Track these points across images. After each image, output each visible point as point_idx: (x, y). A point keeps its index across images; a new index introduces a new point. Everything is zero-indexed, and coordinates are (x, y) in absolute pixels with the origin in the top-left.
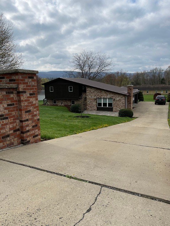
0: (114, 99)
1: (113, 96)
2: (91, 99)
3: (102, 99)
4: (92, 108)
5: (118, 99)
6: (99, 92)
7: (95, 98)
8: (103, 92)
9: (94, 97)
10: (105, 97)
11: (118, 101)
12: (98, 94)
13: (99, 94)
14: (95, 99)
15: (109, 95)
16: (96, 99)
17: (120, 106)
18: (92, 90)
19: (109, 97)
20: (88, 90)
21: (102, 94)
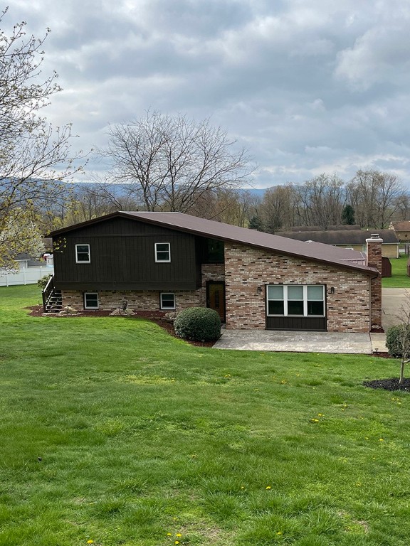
0: (333, 289)
1: (326, 279)
2: (243, 289)
3: (285, 289)
4: (246, 322)
5: (345, 287)
6: (275, 263)
7: (260, 282)
8: (289, 263)
9: (256, 281)
10: (298, 281)
11: (347, 295)
12: (271, 269)
13: (275, 270)
14: (259, 289)
15: (311, 274)
16: (263, 288)
17: (355, 310)
18: (248, 257)
19: (310, 279)
20: (231, 254)
21: (285, 271)
